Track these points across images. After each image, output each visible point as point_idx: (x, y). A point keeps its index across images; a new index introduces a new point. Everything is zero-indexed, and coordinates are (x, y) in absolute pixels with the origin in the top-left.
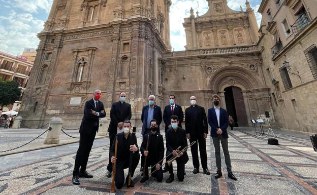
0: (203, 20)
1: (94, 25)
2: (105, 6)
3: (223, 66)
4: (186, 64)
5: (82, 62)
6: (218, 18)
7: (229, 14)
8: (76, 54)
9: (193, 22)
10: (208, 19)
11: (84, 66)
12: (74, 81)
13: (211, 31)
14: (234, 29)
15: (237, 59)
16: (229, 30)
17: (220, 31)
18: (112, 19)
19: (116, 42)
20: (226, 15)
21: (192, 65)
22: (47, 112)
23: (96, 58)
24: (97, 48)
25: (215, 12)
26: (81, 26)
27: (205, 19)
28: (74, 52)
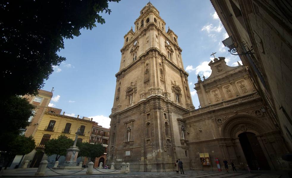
0: (209, 81)
1: (132, 106)
2: (136, 93)
3: (231, 116)
4: (200, 120)
5: (129, 129)
6: (220, 77)
7: (229, 71)
8: (125, 125)
9: (201, 85)
10: (213, 80)
11: (130, 132)
12: (126, 141)
13: (217, 89)
14: (236, 82)
15: (242, 108)
16: (232, 84)
17: (224, 87)
18: (139, 101)
19: (143, 114)
20: (226, 72)
21: (205, 119)
22: (117, 160)
23: (135, 126)
24: (134, 120)
25: (218, 72)
26: (126, 108)
27: (211, 80)
28: (125, 124)
